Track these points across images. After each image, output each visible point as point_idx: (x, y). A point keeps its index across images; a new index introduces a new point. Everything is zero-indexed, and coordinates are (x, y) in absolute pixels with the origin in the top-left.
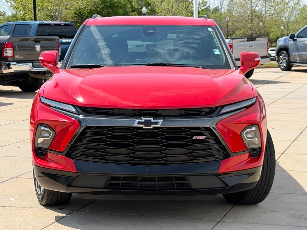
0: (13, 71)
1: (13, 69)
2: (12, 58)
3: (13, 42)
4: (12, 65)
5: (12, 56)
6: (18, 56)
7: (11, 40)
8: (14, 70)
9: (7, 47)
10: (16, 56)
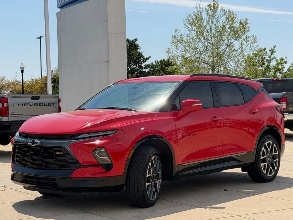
0: (286, 120)
1: (286, 118)
2: (286, 110)
3: (287, 98)
4: (286, 115)
5: (286, 108)
6: (292, 108)
7: (285, 96)
8: (288, 119)
9: (282, 101)
10: (289, 108)
